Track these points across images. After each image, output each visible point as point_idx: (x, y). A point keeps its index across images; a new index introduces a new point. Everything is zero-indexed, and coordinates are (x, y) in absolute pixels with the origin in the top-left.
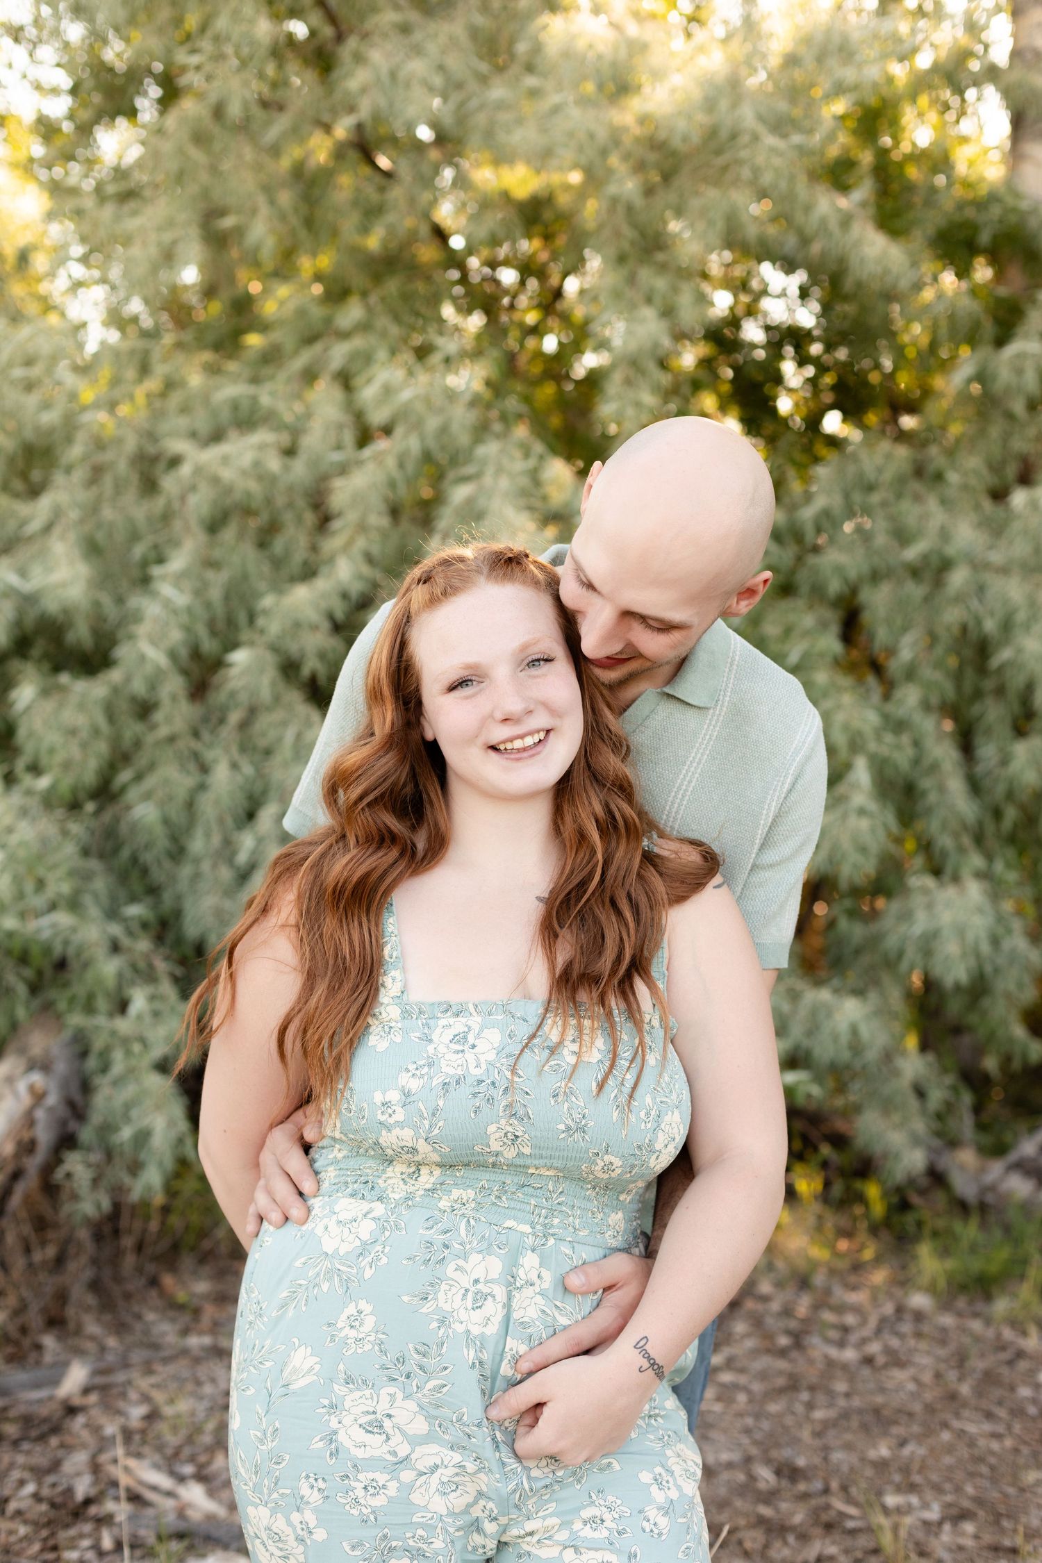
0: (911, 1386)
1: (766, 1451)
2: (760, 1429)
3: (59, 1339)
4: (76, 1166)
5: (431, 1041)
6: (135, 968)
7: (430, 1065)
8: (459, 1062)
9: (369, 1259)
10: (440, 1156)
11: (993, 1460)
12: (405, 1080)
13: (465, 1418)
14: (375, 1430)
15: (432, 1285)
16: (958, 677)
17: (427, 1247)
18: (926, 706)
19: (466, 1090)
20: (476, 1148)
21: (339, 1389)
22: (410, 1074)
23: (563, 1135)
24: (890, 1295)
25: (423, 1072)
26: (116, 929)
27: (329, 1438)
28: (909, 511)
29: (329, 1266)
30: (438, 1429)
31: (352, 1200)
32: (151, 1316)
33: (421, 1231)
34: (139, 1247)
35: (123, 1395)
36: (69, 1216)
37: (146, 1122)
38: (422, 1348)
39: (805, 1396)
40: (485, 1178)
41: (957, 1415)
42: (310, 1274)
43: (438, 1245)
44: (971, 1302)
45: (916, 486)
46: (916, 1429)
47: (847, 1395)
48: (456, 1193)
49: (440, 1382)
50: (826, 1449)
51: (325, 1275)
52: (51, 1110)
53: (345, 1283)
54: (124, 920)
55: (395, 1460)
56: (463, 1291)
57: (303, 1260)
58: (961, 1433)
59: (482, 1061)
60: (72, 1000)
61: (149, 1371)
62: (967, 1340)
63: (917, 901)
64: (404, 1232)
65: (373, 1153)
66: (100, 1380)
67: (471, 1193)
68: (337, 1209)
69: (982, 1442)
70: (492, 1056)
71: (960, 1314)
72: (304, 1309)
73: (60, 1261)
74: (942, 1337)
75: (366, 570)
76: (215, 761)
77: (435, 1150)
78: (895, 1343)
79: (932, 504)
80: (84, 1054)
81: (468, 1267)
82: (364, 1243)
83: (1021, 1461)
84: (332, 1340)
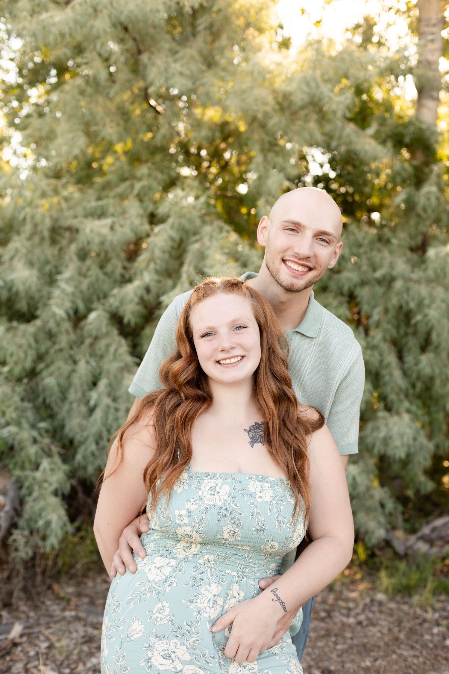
0: (379, 635)
1: (317, 663)
2: (315, 653)
3: (9, 613)
4: (18, 536)
5: (200, 489)
6: (43, 450)
7: (200, 500)
8: (212, 499)
9: (168, 584)
10: (202, 539)
11: (415, 667)
12: (189, 506)
13: (207, 655)
14: (168, 658)
15: (195, 596)
16: (398, 327)
17: (194, 580)
18: (384, 339)
19: (214, 511)
20: (217, 536)
21: (153, 639)
22: (191, 503)
23: (255, 533)
24: (368, 594)
25: (197, 503)
26: (35, 433)
27: (147, 661)
28: (376, 257)
29: (151, 586)
30: (195, 659)
31: (161, 558)
32: (48, 603)
33: (191, 572)
34: (44, 573)
35: (38, 638)
36: (14, 559)
37: (49, 517)
38: (189, 623)
39: (333, 639)
40: (219, 550)
41: (399, 647)
42: (142, 589)
43: (198, 579)
44: (402, 598)
45: (379, 245)
46: (381, 653)
47: (352, 639)
48: (206, 557)
49: (196, 639)
50: (343, 662)
51: (148, 590)
52: (7, 512)
53: (157, 594)
54: (39, 429)
55: (176, 671)
56: (208, 599)
57: (139, 583)
58: (401, 655)
59: (222, 499)
60: (16, 464)
61: (49, 628)
62: (401, 614)
63: (381, 423)
64: (184, 573)
65: (172, 537)
66: (27, 631)
67: (213, 557)
68: (155, 562)
69: (410, 659)
70: (226, 497)
71: (398, 603)
72: (139, 604)
73: (9, 578)
74: (391, 613)
76: (79, 360)
77: (200, 536)
78: (371, 615)
79: (386, 253)
80: (21, 488)
81: (211, 589)
82: (166, 577)
83: (427, 668)
84: (150, 618)
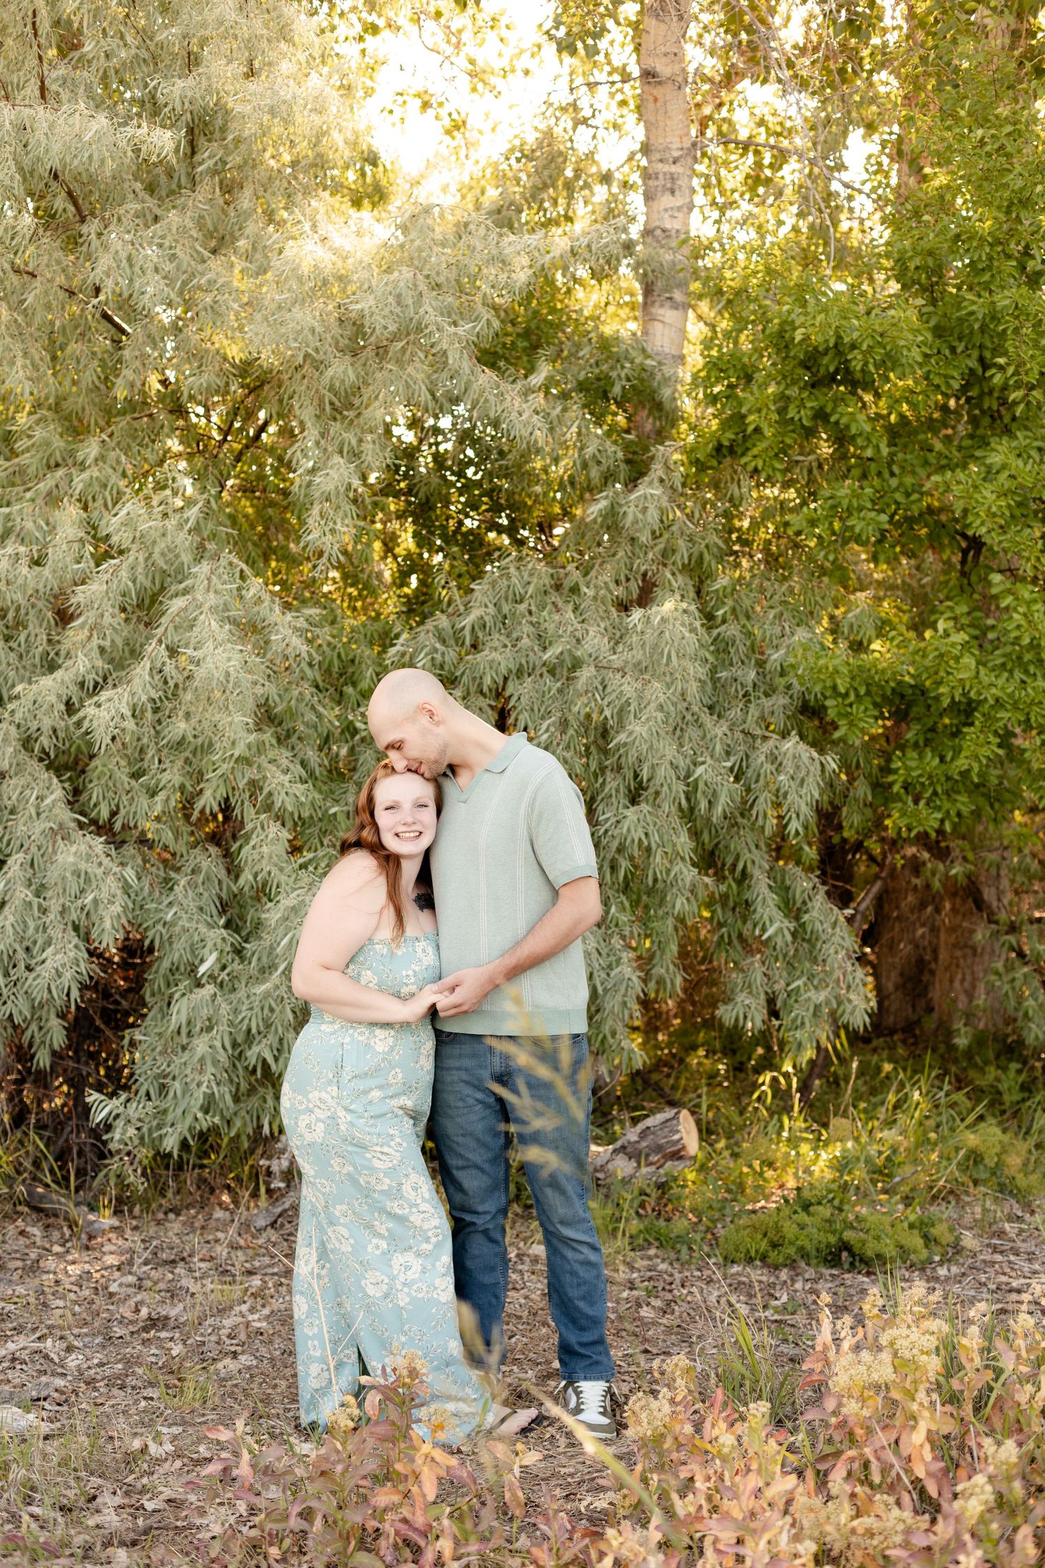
16: (587, 755)
75: (99, 663)
79: (567, 612)
